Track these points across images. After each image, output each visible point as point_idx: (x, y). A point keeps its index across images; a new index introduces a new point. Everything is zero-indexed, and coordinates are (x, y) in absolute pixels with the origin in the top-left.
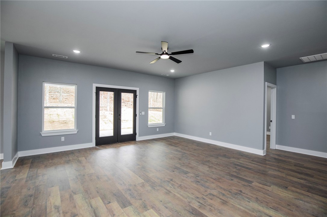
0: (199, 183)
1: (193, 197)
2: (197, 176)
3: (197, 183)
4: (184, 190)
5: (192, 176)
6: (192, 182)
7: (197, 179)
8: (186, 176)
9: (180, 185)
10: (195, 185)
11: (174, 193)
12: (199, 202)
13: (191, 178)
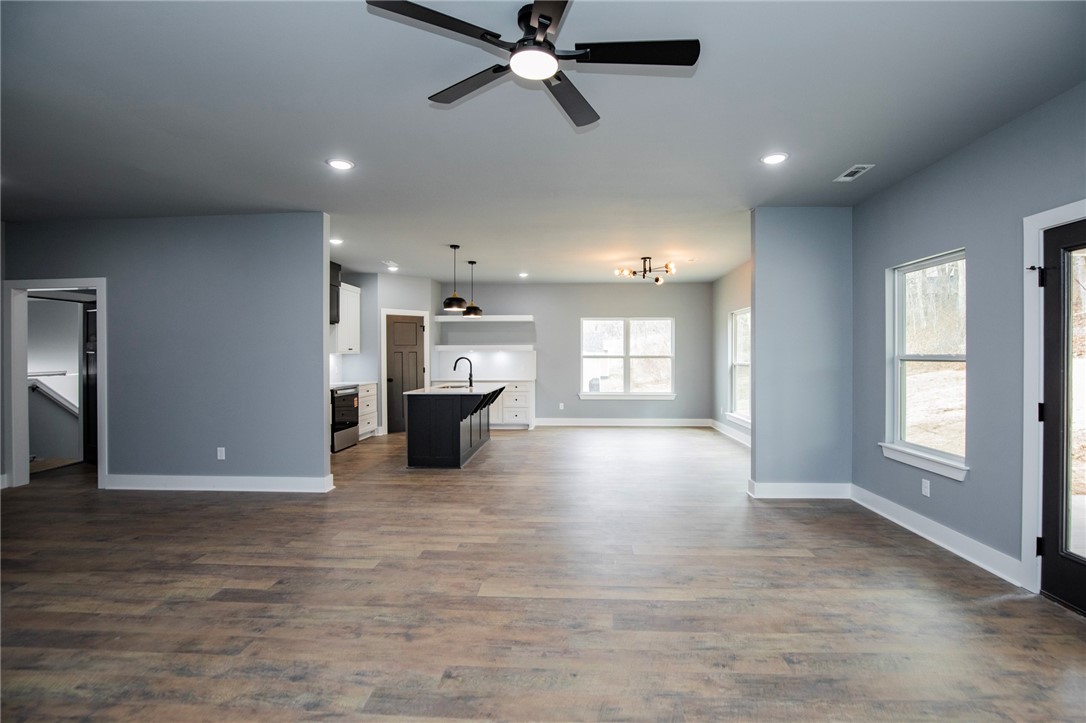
0: (292, 674)
1: (292, 620)
2: (316, 706)
3: (298, 672)
4: (333, 626)
5: (340, 692)
6: (325, 666)
7: (308, 689)
8: (364, 679)
9: (358, 635)
10: (304, 657)
11: (358, 608)
12: (270, 617)
13: (342, 681)
